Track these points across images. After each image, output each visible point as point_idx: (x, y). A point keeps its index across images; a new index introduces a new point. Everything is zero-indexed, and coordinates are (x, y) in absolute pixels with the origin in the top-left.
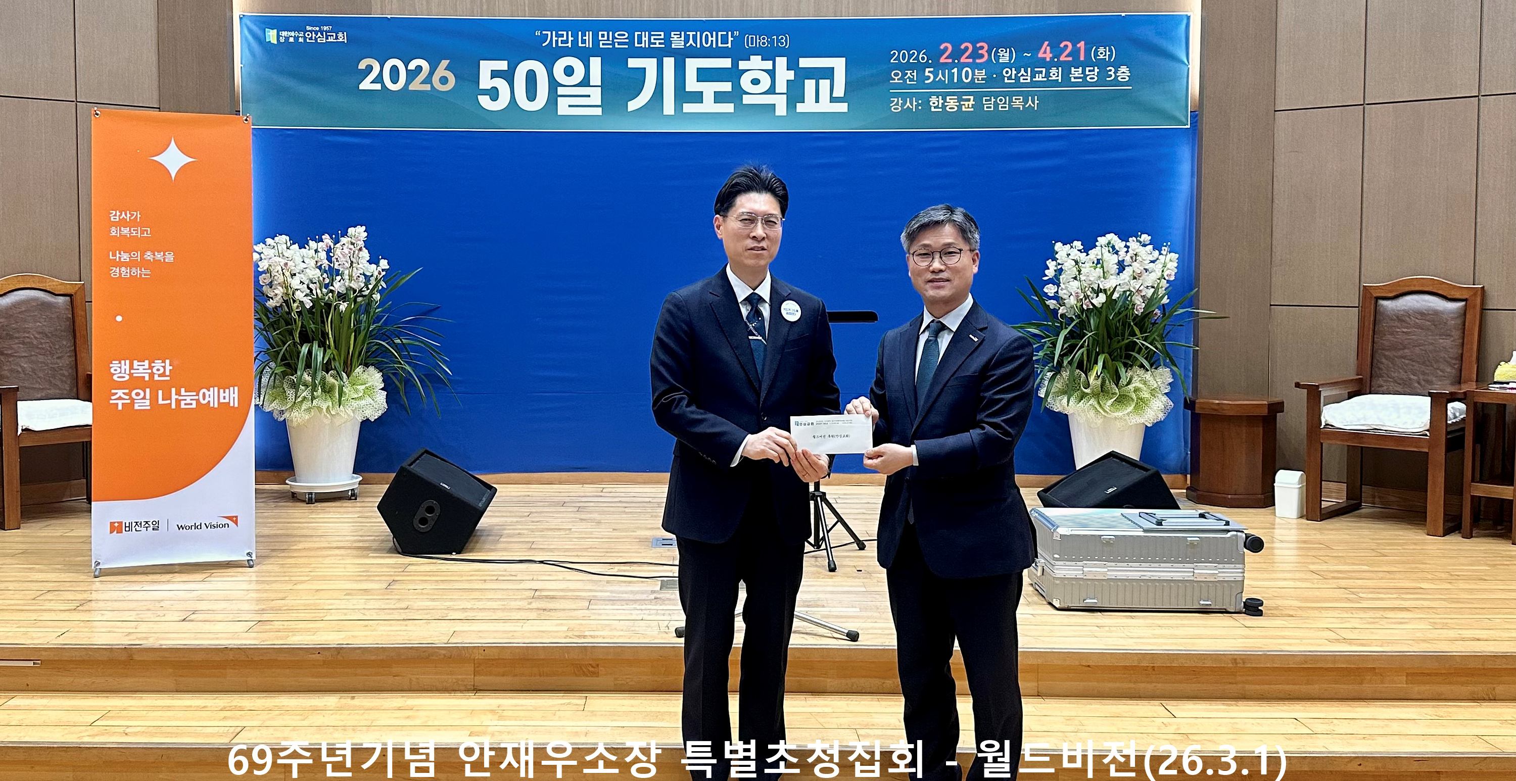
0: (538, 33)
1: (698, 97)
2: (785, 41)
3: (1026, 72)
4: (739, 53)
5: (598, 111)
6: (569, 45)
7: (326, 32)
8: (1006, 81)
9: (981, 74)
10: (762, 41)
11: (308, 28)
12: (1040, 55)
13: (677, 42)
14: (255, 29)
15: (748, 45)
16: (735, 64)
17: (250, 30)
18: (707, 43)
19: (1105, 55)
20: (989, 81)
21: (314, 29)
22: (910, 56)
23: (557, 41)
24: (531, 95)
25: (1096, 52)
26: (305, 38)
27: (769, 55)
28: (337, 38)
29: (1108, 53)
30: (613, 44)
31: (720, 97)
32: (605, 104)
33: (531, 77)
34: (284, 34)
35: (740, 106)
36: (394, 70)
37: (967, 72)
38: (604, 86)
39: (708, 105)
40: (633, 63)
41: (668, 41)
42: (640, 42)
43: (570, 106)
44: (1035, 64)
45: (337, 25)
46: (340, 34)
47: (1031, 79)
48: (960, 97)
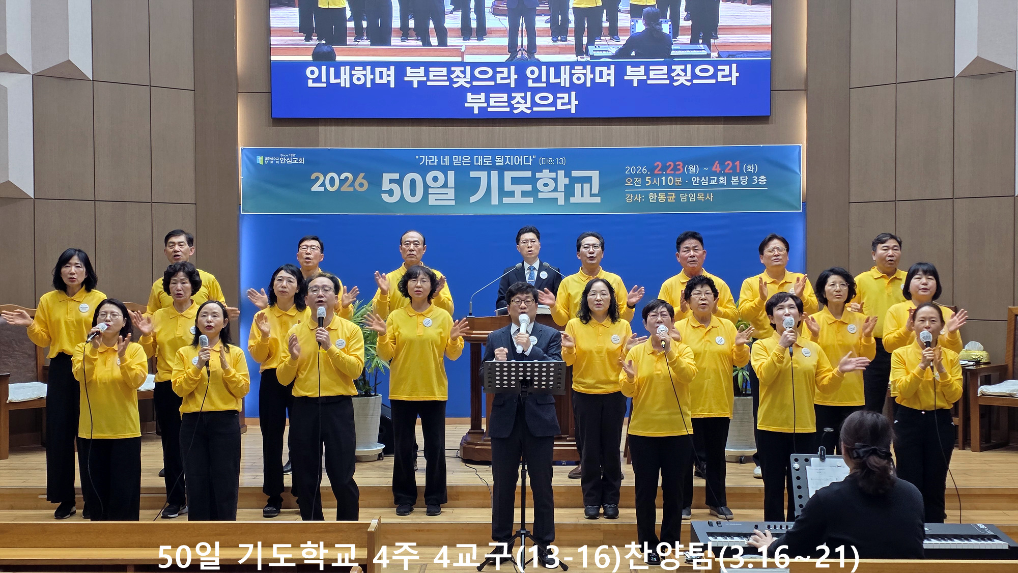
0: (417, 157)
1: (511, 194)
2: (563, 161)
3: (706, 179)
4: (536, 168)
5: (453, 203)
6: (436, 164)
7: (292, 157)
8: (694, 184)
9: (679, 180)
10: (550, 161)
11: (282, 155)
12: (714, 169)
13: (499, 161)
14: (251, 156)
15: (541, 164)
16: (534, 175)
17: (247, 157)
18: (517, 163)
19: (752, 169)
20: (684, 185)
21: (285, 156)
22: (637, 170)
23: (428, 162)
24: (413, 193)
25: (746, 168)
26: (280, 161)
27: (553, 169)
28: (298, 161)
30: (462, 163)
31: (525, 194)
32: (456, 198)
33: (413, 183)
34: (267, 158)
35: (536, 199)
36: (332, 179)
37: (671, 179)
38: (456, 188)
39: (518, 199)
40: (473, 174)
41: (494, 161)
42: (477, 162)
43: (436, 200)
44: (710, 174)
45: (299, 153)
46: (300, 159)
47: (708, 183)
48: (667, 193)
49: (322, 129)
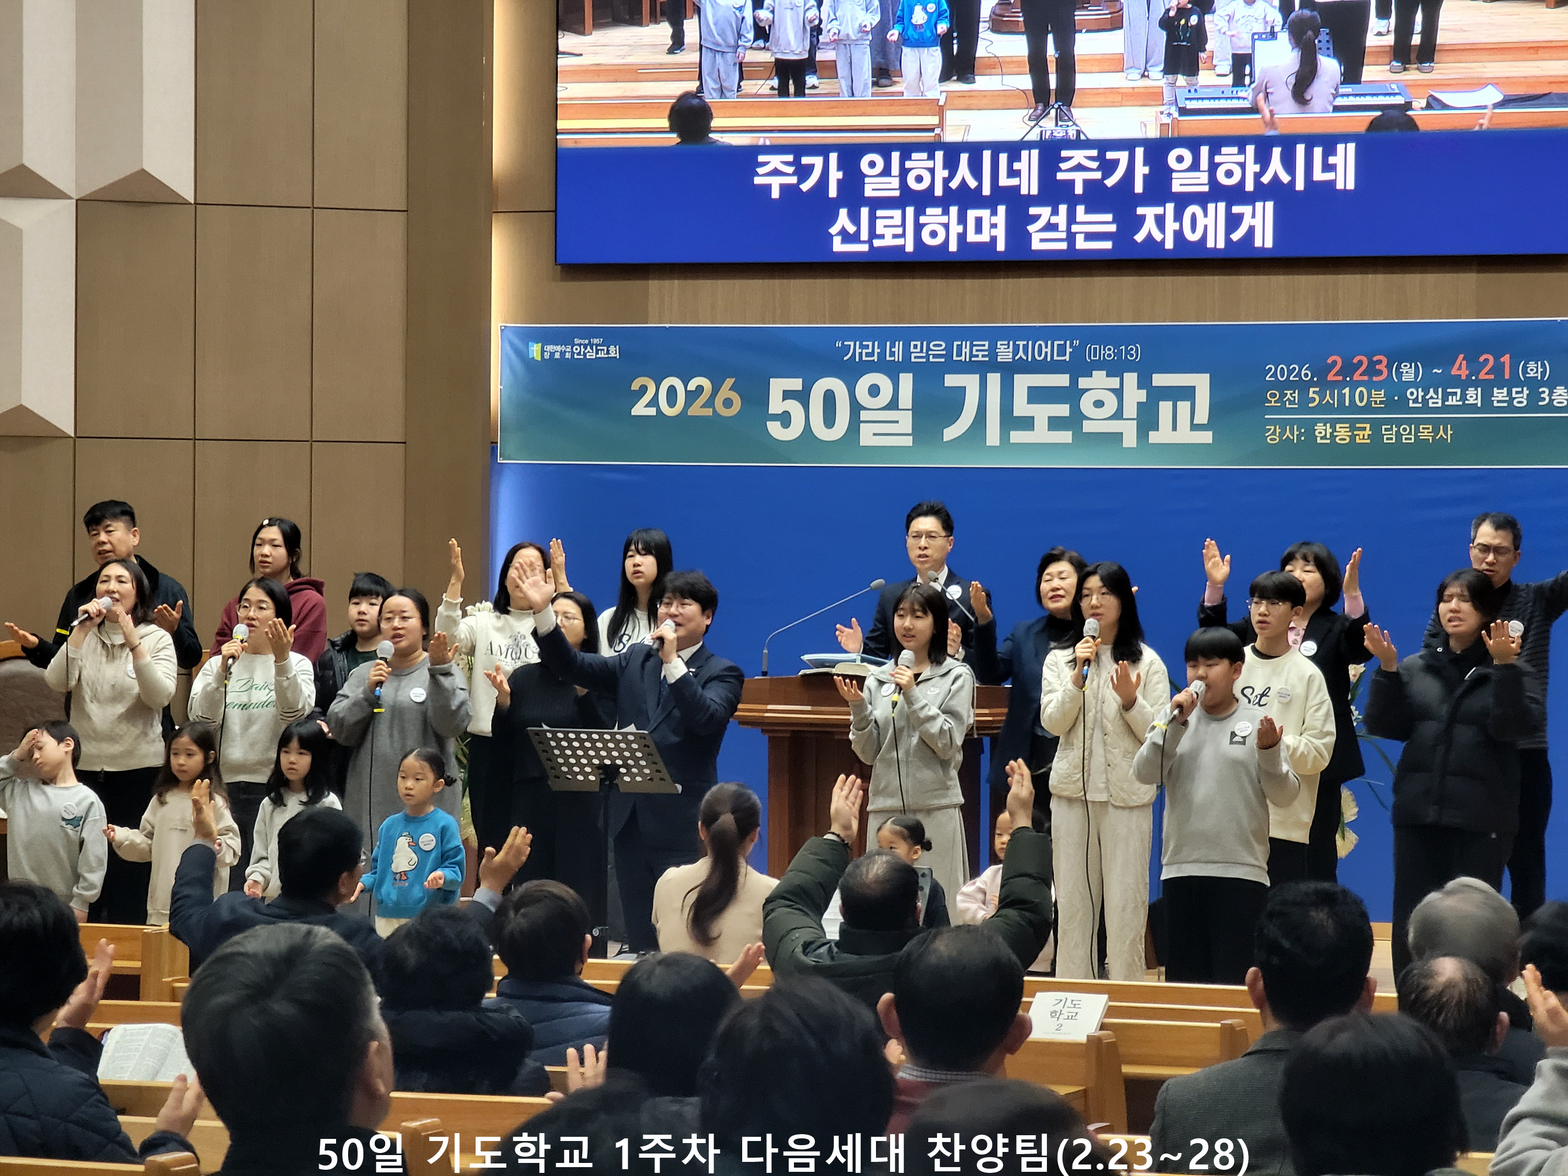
0: (839, 344)
1: (1027, 423)
2: (1135, 352)
3: (1436, 392)
4: (1080, 368)
5: (908, 441)
6: (875, 358)
7: (597, 345)
8: (1411, 405)
9: (1379, 396)
10: (1108, 352)
11: (577, 341)
12: (1454, 372)
13: (1005, 353)
14: (517, 341)
15: (1090, 357)
16: (1074, 381)
17: (512, 345)
18: (1040, 355)
19: (1537, 372)
20: (1390, 405)
21: (582, 342)
22: (1290, 372)
23: (861, 354)
24: (829, 420)
25: (1525, 368)
26: (573, 353)
27: (1115, 369)
28: (608, 353)
29: (1540, 370)
30: (928, 355)
31: (1055, 423)
32: (915, 432)
33: (829, 398)
34: (550, 348)
35: (1079, 435)
36: (672, 390)
37: (1361, 393)
38: (917, 409)
39: (1041, 434)
40: (951, 380)
41: (993, 352)
42: (959, 354)
43: (874, 434)
44: (1447, 382)
45: (609, 337)
46: (612, 348)
47: (1443, 402)
48: (1353, 425)
49: (654, 285)
